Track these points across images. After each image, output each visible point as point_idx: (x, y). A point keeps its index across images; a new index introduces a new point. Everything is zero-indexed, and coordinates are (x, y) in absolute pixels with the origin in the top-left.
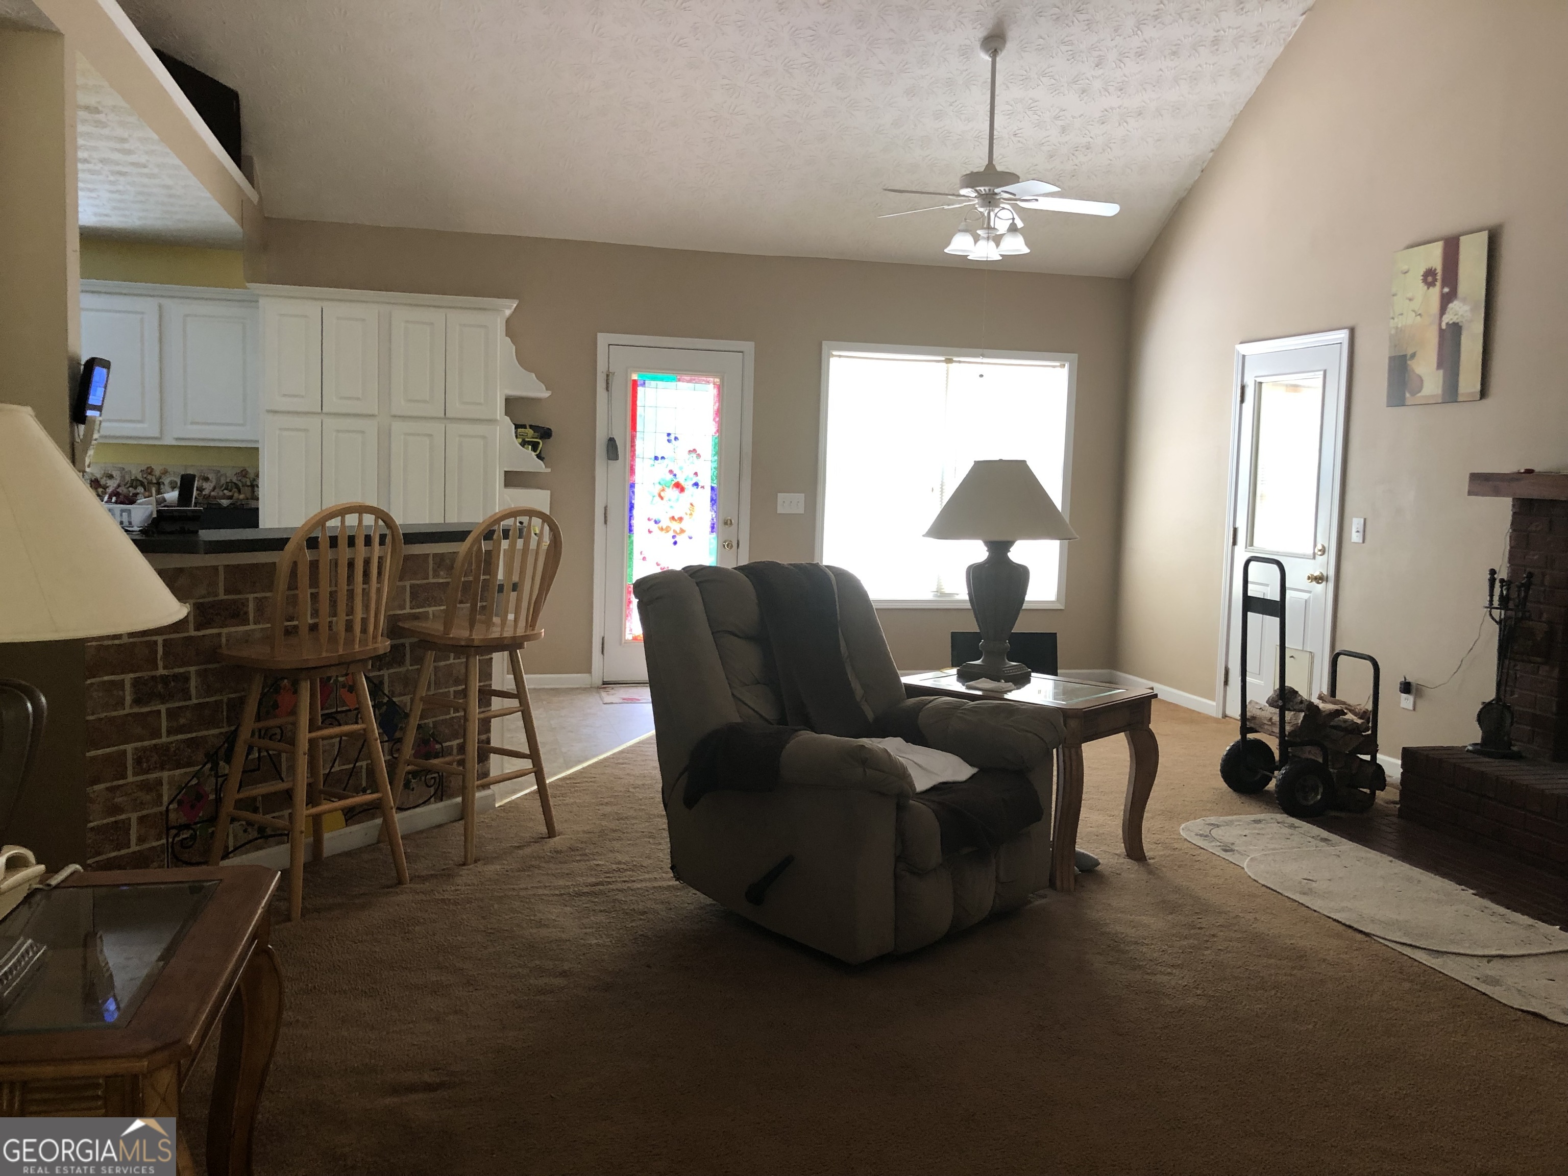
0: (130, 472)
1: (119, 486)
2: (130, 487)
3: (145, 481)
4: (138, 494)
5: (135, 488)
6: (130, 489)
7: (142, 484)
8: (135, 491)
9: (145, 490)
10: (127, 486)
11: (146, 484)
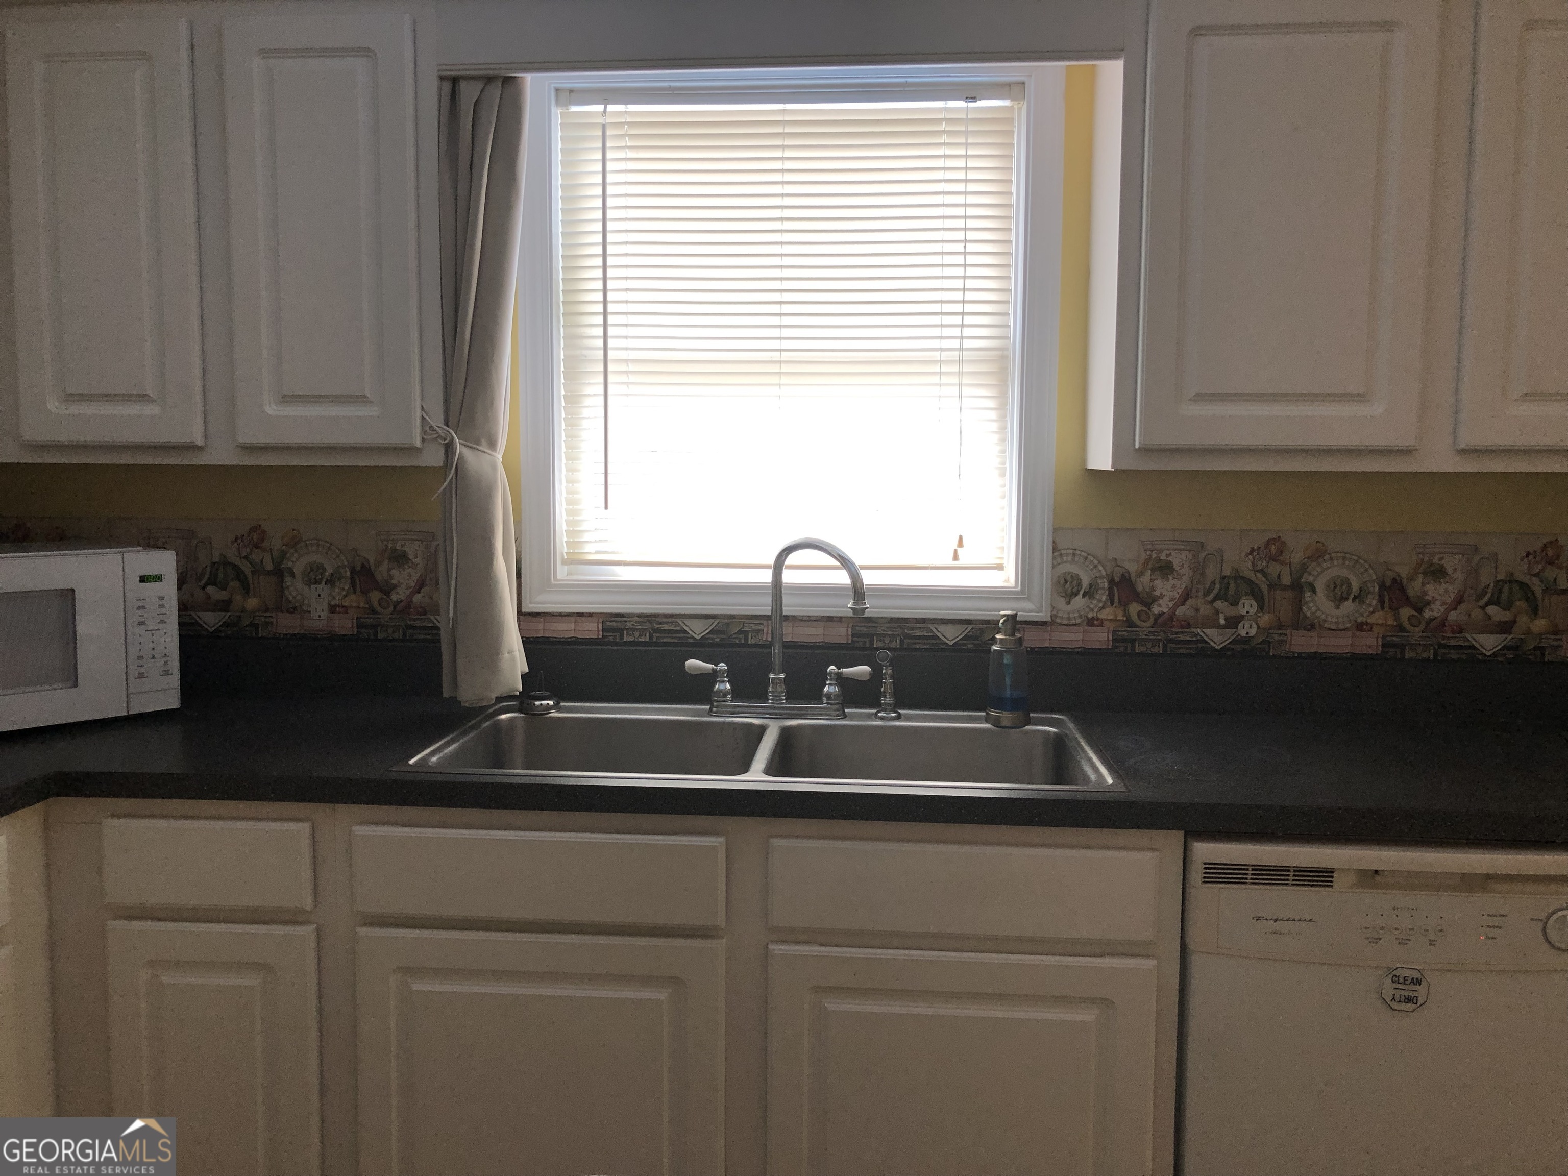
0: (1221, 552)
1: (1186, 596)
2: (1216, 598)
3: (1259, 579)
4: (1241, 618)
5: (1235, 603)
6: (1219, 604)
7: (1255, 593)
8: (1232, 611)
9: (1261, 608)
10: (1209, 598)
11: (1265, 588)
